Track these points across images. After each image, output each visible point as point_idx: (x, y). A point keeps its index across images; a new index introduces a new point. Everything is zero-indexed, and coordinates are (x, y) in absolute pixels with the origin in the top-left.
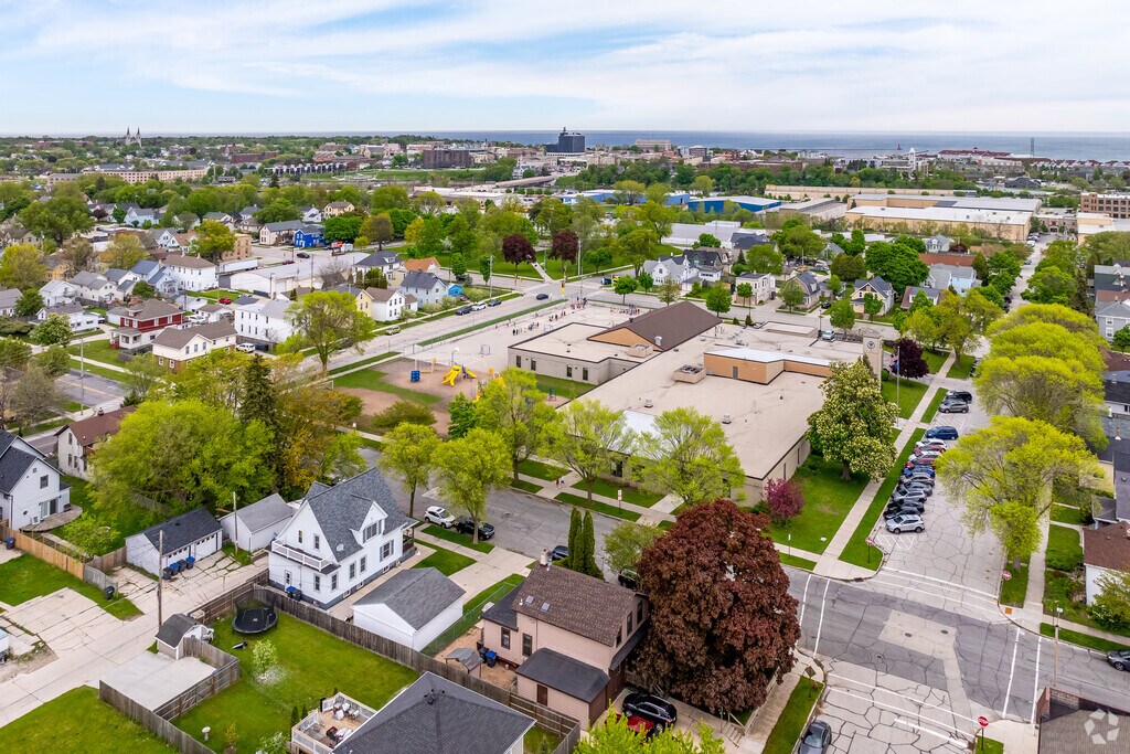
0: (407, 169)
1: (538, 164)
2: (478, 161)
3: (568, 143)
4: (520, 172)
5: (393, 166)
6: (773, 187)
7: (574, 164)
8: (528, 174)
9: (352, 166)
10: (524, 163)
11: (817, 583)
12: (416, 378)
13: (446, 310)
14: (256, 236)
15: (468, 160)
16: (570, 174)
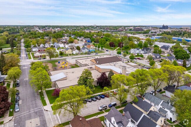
1: (154, 31)
2: (145, 30)
3: (164, 27)
4: (150, 32)
5: (129, 31)
7: (163, 31)
9: (122, 31)
11: (40, 108)
12: (59, 63)
13: (86, 54)
14: (83, 40)
15: (142, 30)
16: (161, 33)
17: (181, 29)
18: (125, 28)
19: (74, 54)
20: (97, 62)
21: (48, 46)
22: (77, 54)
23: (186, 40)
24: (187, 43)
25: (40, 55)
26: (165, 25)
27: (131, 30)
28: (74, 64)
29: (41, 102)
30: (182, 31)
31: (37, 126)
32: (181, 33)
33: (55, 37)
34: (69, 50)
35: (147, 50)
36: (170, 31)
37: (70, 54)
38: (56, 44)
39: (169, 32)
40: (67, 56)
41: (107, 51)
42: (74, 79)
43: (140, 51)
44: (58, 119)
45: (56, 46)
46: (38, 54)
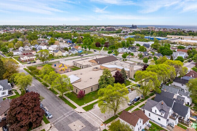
0: (103, 31)
1: (126, 31)
2: (116, 30)
3: (134, 27)
4: (122, 32)
5: (101, 31)
6: (168, 35)
7: (133, 31)
8: (123, 32)
9: (95, 30)
10: (124, 30)
11: (72, 112)
12: (55, 66)
13: (76, 55)
14: (62, 41)
15: (114, 30)
16: (131, 32)
17: (148, 28)
18: (96, 28)
19: (65, 56)
20: (98, 63)
21: (29, 49)
22: (67, 56)
23: (157, 39)
24: (158, 41)
25: (28, 59)
26: (134, 25)
27: (103, 30)
28: (72, 66)
29: (68, 105)
30: (150, 30)
31: (83, 128)
32: (149, 33)
33: (31, 38)
34: (58, 52)
35: (132, 49)
36: (140, 30)
37: (60, 57)
38: (37, 46)
39: (139, 32)
40: (58, 58)
41: (95, 51)
42: (88, 80)
43: (127, 50)
44: (98, 118)
45: (37, 49)
46: (26, 58)
